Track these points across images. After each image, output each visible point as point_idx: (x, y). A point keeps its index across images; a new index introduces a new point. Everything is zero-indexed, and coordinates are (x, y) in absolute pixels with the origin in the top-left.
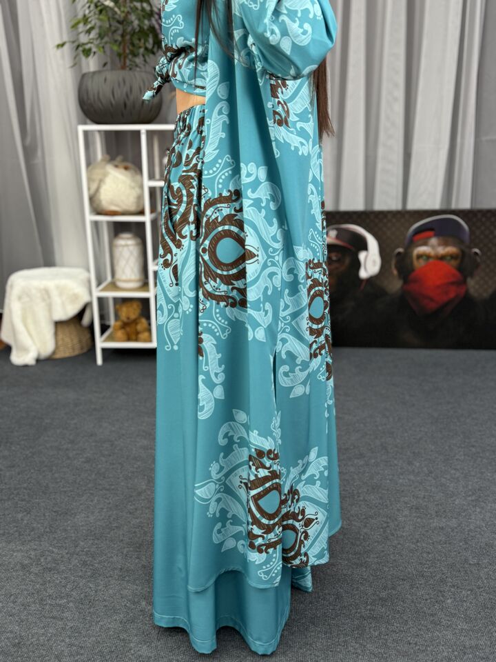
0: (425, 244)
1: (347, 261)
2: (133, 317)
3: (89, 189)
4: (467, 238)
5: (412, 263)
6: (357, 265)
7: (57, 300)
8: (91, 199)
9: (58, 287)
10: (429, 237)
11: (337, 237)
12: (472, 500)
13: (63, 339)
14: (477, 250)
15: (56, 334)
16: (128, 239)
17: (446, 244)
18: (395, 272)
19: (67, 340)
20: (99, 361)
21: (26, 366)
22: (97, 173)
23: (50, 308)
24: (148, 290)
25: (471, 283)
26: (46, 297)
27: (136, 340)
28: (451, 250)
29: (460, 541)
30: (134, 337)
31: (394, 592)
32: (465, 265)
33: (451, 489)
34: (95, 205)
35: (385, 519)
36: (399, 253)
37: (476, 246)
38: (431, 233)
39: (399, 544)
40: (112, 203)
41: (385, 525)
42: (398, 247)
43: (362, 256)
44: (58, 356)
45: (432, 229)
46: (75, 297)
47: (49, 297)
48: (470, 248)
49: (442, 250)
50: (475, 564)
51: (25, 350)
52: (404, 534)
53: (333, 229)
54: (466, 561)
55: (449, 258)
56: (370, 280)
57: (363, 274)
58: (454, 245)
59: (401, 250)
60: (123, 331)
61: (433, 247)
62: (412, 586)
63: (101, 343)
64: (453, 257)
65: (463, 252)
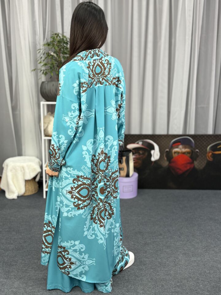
0: (177, 148)
1: (146, 154)
4: (193, 145)
5: (172, 155)
6: (150, 156)
9: (27, 166)
10: (179, 145)
11: (142, 145)
15: (25, 185)
17: (185, 148)
18: (166, 159)
20: (44, 196)
22: (47, 120)
28: (187, 150)
32: (193, 156)
36: (167, 151)
42: (167, 148)
43: (152, 152)
44: (26, 195)
47: (24, 170)
48: (195, 150)
49: (184, 150)
53: (141, 141)
55: (186, 153)
56: (156, 162)
57: (153, 159)
59: (168, 150)
61: (180, 149)
63: (45, 189)
64: (188, 153)
65: (192, 151)
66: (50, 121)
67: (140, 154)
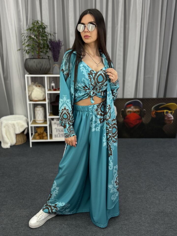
0: (130, 108)
2: (42, 132)
3: (28, 94)
4: (142, 106)
5: (126, 113)
7: (17, 127)
8: (29, 97)
9: (17, 123)
10: (131, 106)
12: (147, 189)
13: (18, 139)
14: (145, 110)
15: (16, 138)
16: (40, 108)
17: (136, 108)
18: (121, 116)
19: (20, 139)
20: (31, 146)
21: (7, 149)
22: (31, 88)
23: (15, 130)
24: (46, 124)
25: (143, 119)
26: (13, 126)
27: (43, 139)
28: (137, 110)
29: (145, 201)
30: (42, 138)
31: (129, 217)
32: (141, 114)
33: (141, 185)
34: (30, 98)
35: (124, 196)
36: (122, 111)
37: (144, 109)
38: (131, 105)
39: (129, 203)
40: (35, 98)
41: (125, 198)
42: (122, 109)
44: (17, 144)
45: (132, 104)
46: (23, 126)
47: (14, 126)
48: (143, 109)
49: (135, 110)
50: (149, 208)
51: (7, 143)
52: (130, 200)
54: (147, 207)
58: (138, 108)
59: (123, 110)
60: (38, 136)
61: (132, 109)
62: (133, 215)
63: (31, 140)
64: (138, 112)
65: (141, 110)
66: (33, 89)
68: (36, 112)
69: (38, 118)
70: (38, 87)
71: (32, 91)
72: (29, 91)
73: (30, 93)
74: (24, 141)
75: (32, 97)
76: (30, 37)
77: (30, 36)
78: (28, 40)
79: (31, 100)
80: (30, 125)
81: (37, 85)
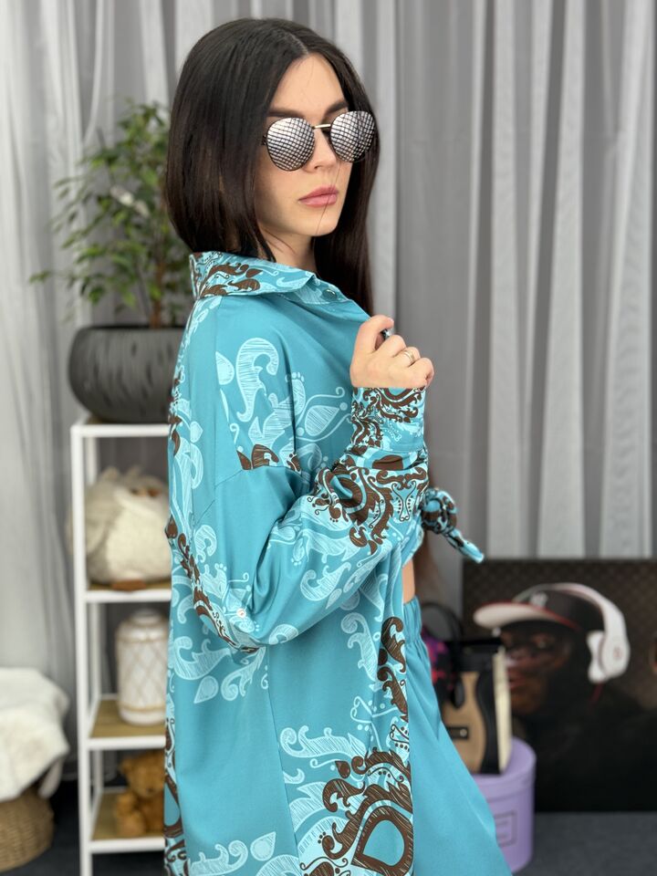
1: (567, 650)
2: (160, 785)
3: (87, 541)
6: (584, 657)
8: (90, 560)
11: (547, 607)
16: (152, 627)
19: (14, 834)
30: (157, 825)
40: (131, 566)
43: (594, 640)
53: (539, 592)
56: (611, 685)
57: (597, 673)
60: (137, 815)
63: (90, 844)
66: (117, 512)
67: (535, 651)
68: (126, 655)
69: (140, 692)
70: (146, 500)
71: (110, 524)
72: (89, 523)
73: (96, 537)
74: (38, 845)
75: (105, 563)
76: (106, 201)
77: (109, 197)
78: (97, 220)
79: (101, 578)
80: (87, 744)
81: (139, 486)
